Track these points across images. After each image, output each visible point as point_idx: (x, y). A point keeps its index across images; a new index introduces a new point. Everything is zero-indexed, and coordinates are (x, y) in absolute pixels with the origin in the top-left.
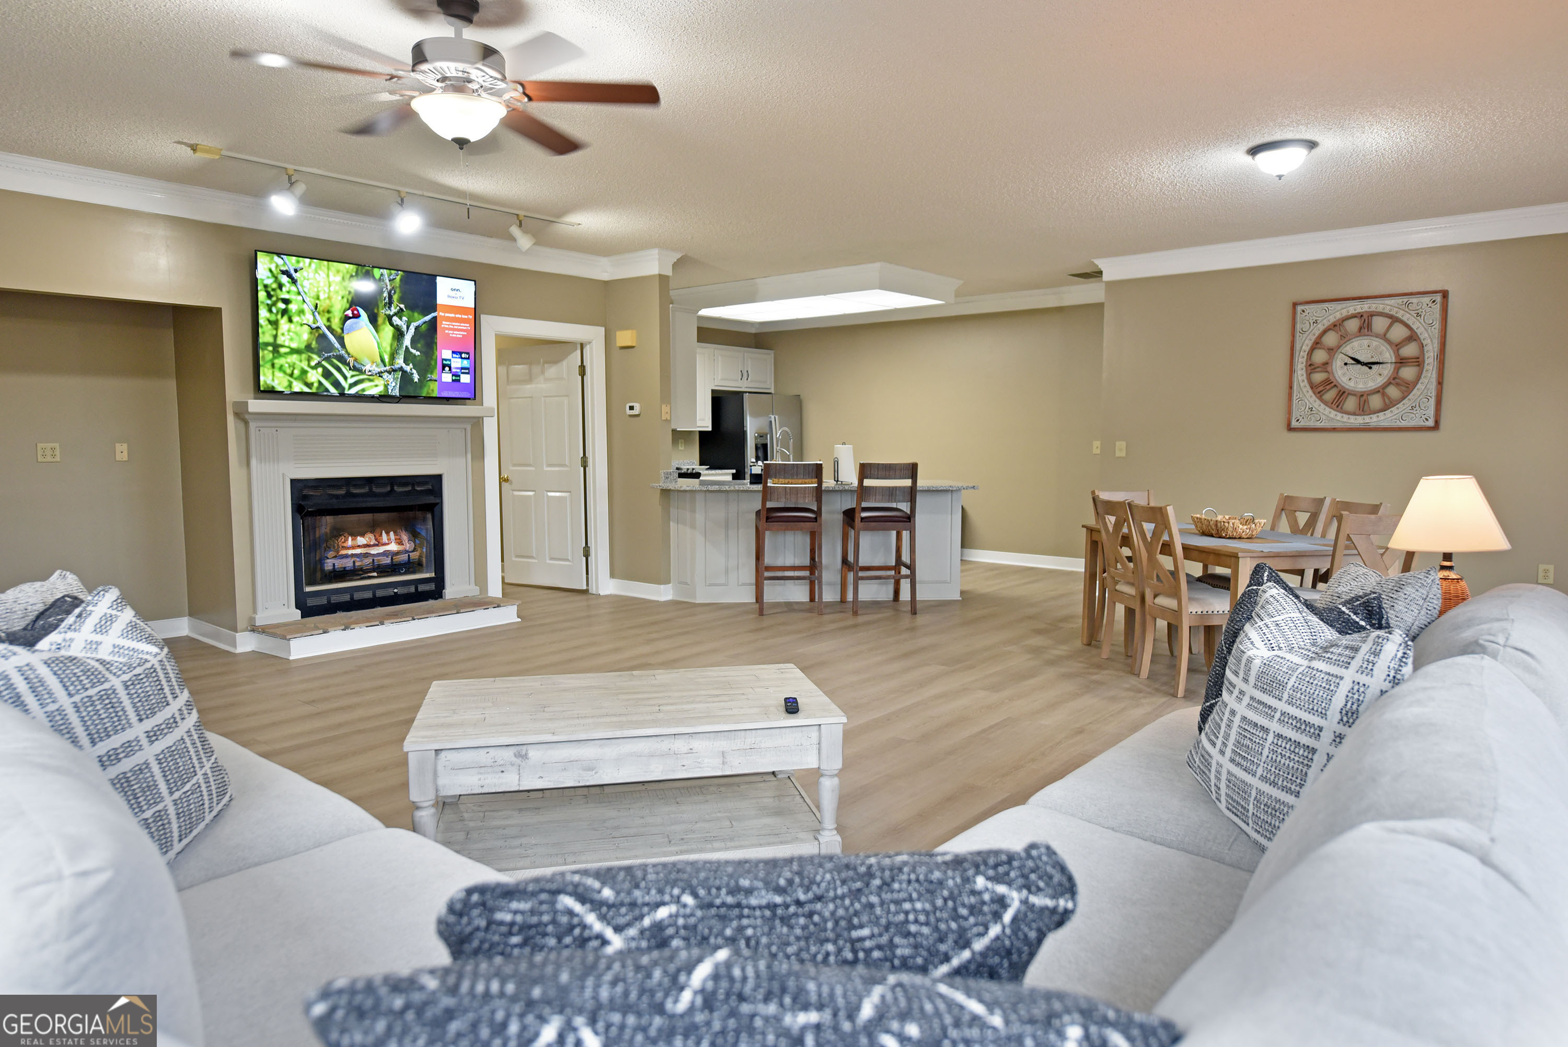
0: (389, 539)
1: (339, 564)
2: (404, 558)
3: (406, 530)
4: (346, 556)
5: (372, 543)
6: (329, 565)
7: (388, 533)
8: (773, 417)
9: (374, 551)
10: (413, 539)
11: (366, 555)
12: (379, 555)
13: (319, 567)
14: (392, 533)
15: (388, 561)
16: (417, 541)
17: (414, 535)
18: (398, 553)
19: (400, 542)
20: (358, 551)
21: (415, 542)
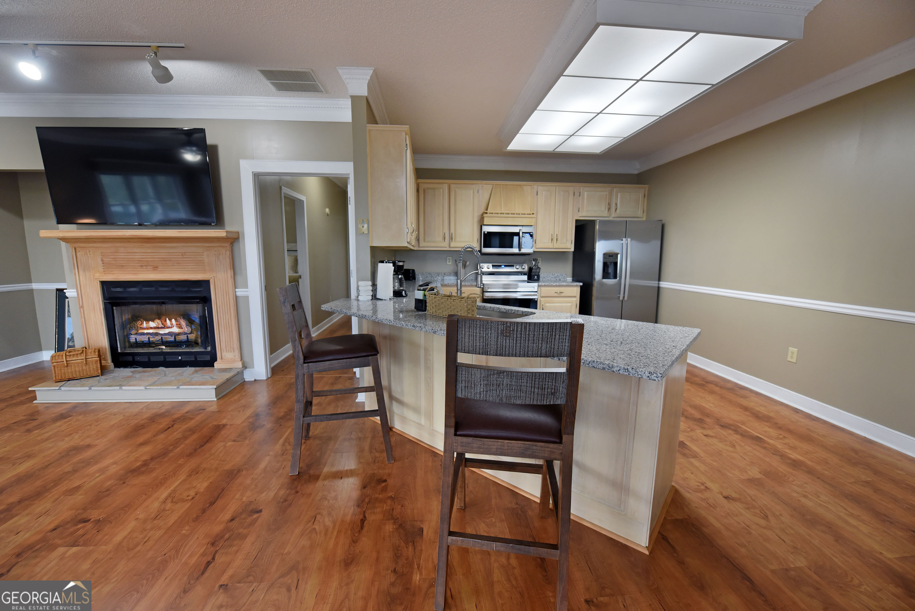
0: (172, 324)
1: (140, 338)
2: (183, 338)
3: (184, 318)
4: (143, 334)
5: (160, 326)
6: (133, 339)
7: (170, 320)
8: (624, 239)
9: (162, 332)
10: (189, 324)
11: (157, 334)
12: (165, 334)
13: (127, 339)
14: (173, 320)
15: (172, 339)
16: (193, 327)
17: (190, 322)
18: (179, 334)
19: (180, 327)
20: (151, 331)
21: (191, 327)
